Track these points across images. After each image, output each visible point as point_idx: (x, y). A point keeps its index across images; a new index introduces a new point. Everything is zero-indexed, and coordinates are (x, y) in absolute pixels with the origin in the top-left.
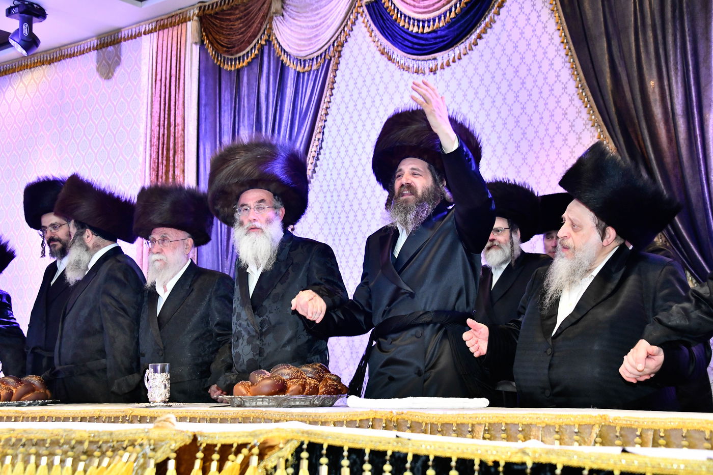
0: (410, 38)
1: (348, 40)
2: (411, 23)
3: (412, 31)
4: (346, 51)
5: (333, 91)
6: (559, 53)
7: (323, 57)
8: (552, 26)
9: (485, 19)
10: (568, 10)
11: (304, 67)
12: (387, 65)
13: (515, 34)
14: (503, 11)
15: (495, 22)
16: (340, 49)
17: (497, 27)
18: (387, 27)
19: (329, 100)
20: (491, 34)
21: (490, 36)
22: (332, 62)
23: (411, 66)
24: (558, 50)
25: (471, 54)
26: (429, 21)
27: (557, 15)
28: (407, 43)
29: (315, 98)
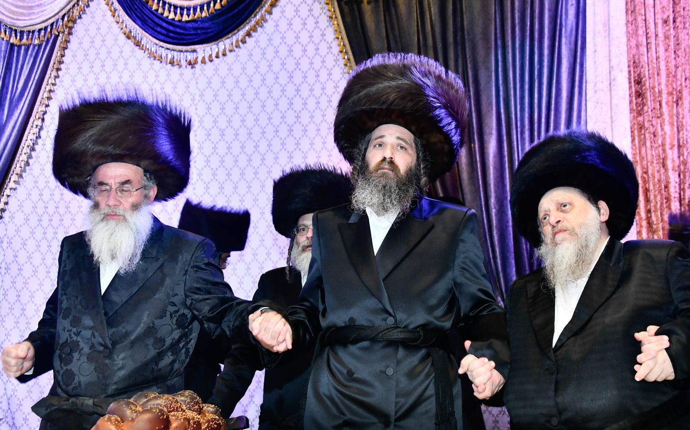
0: (164, 25)
1: (83, 16)
2: (167, 8)
3: (168, 17)
4: (79, 28)
5: (60, 73)
6: (338, 62)
7: (49, 30)
8: (330, 34)
9: (255, 16)
10: (348, 20)
11: (21, 39)
12: (133, 51)
13: (290, 38)
14: (275, 10)
15: (266, 21)
16: (70, 24)
17: (269, 26)
18: (135, 8)
19: (54, 82)
20: (262, 33)
21: (260, 35)
22: (60, 38)
23: (164, 55)
24: (336, 60)
25: (238, 51)
26: (188, 9)
27: (336, 22)
28: (159, 29)
29: (35, 77)
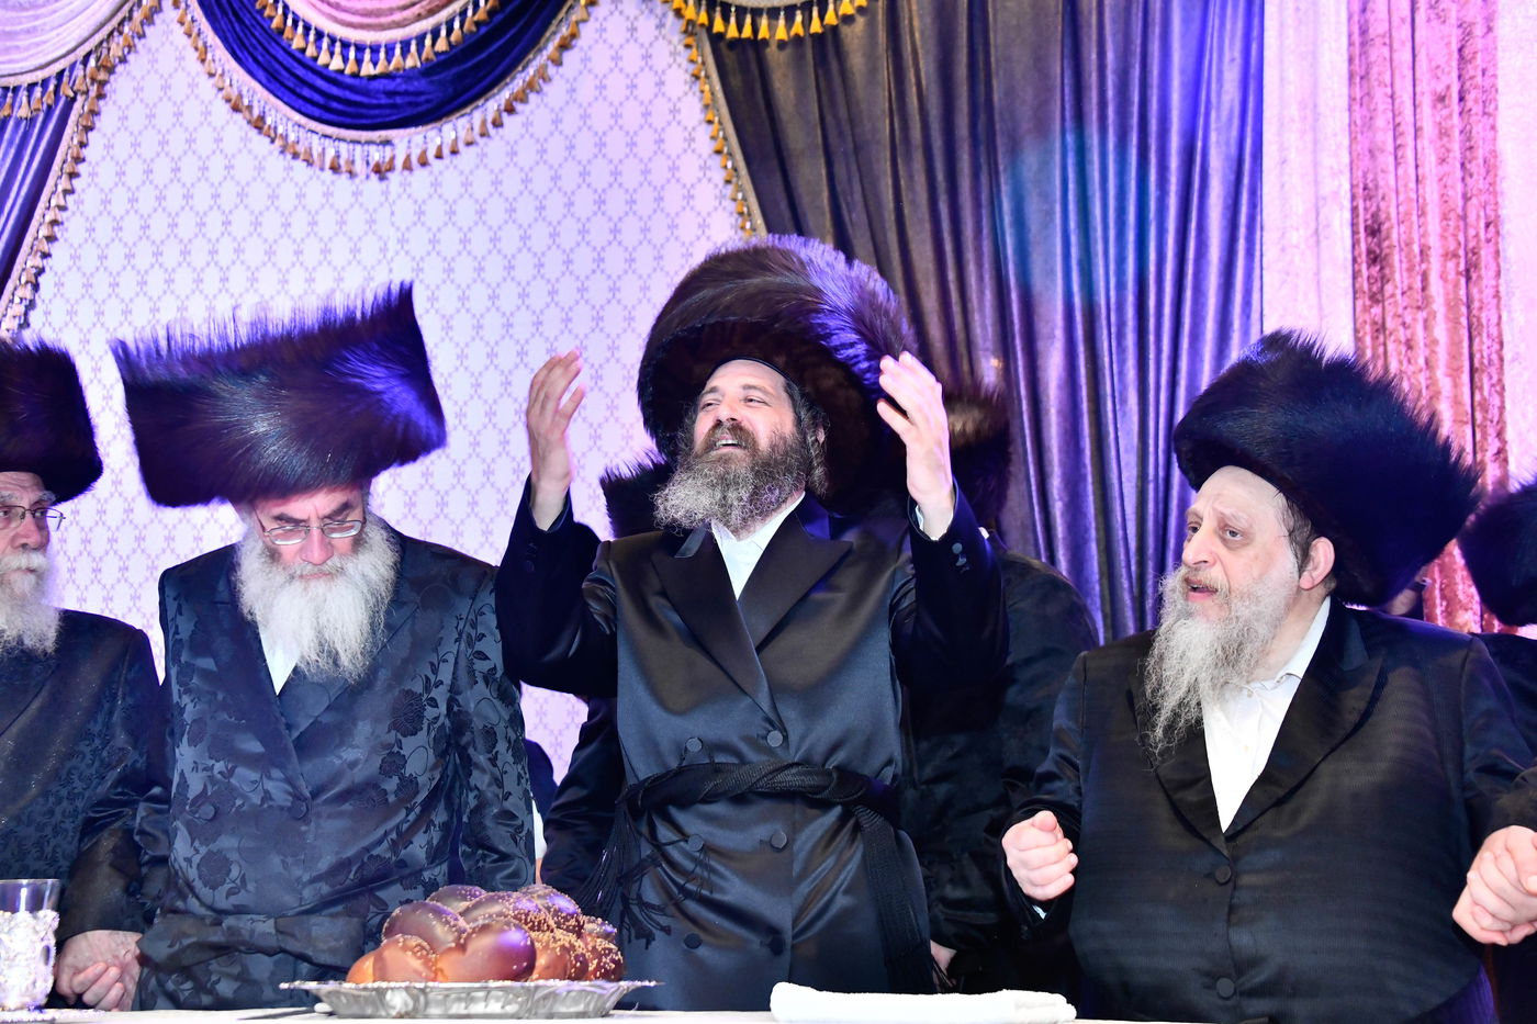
0: (320, 83)
1: (131, 58)
2: (325, 46)
3: (327, 66)
4: (120, 84)
5: (75, 182)
6: (709, 174)
7: (51, 88)
8: (692, 109)
9: (525, 68)
10: (736, 81)
12: (245, 140)
13: (601, 117)
14: (569, 57)
15: (547, 79)
16: (102, 76)
17: (555, 91)
18: (251, 44)
19: (62, 203)
20: (538, 106)
21: (533, 108)
22: (77, 106)
23: (317, 149)
24: (704, 168)
25: (486, 144)
26: (375, 50)
27: (707, 88)
28: (306, 92)
